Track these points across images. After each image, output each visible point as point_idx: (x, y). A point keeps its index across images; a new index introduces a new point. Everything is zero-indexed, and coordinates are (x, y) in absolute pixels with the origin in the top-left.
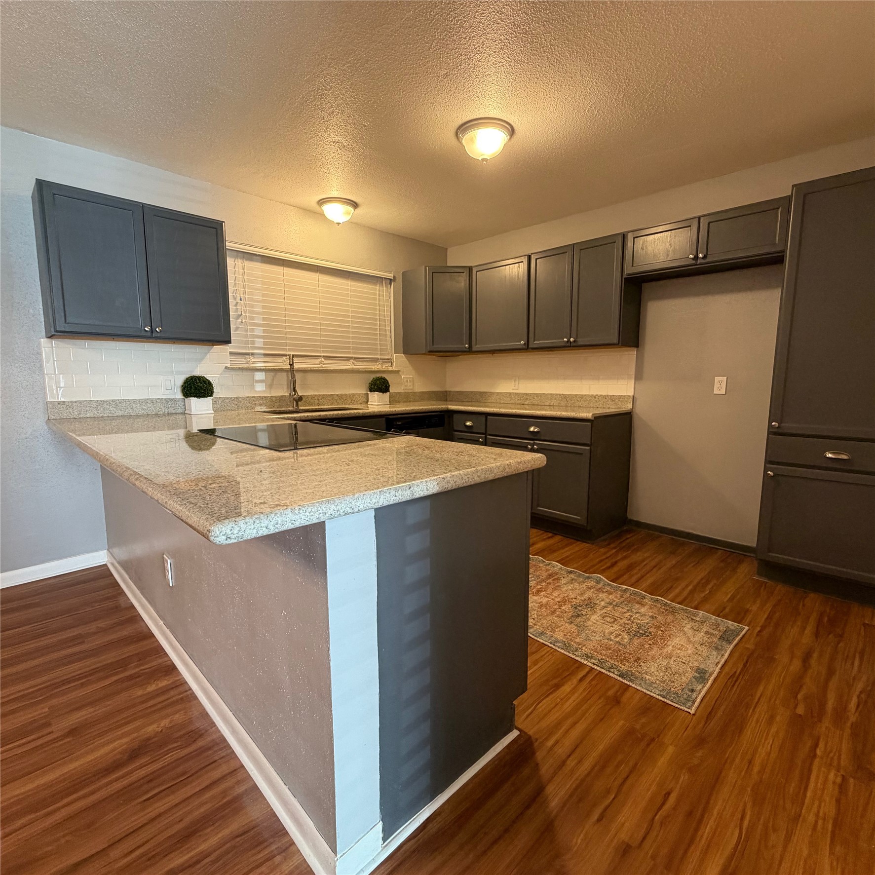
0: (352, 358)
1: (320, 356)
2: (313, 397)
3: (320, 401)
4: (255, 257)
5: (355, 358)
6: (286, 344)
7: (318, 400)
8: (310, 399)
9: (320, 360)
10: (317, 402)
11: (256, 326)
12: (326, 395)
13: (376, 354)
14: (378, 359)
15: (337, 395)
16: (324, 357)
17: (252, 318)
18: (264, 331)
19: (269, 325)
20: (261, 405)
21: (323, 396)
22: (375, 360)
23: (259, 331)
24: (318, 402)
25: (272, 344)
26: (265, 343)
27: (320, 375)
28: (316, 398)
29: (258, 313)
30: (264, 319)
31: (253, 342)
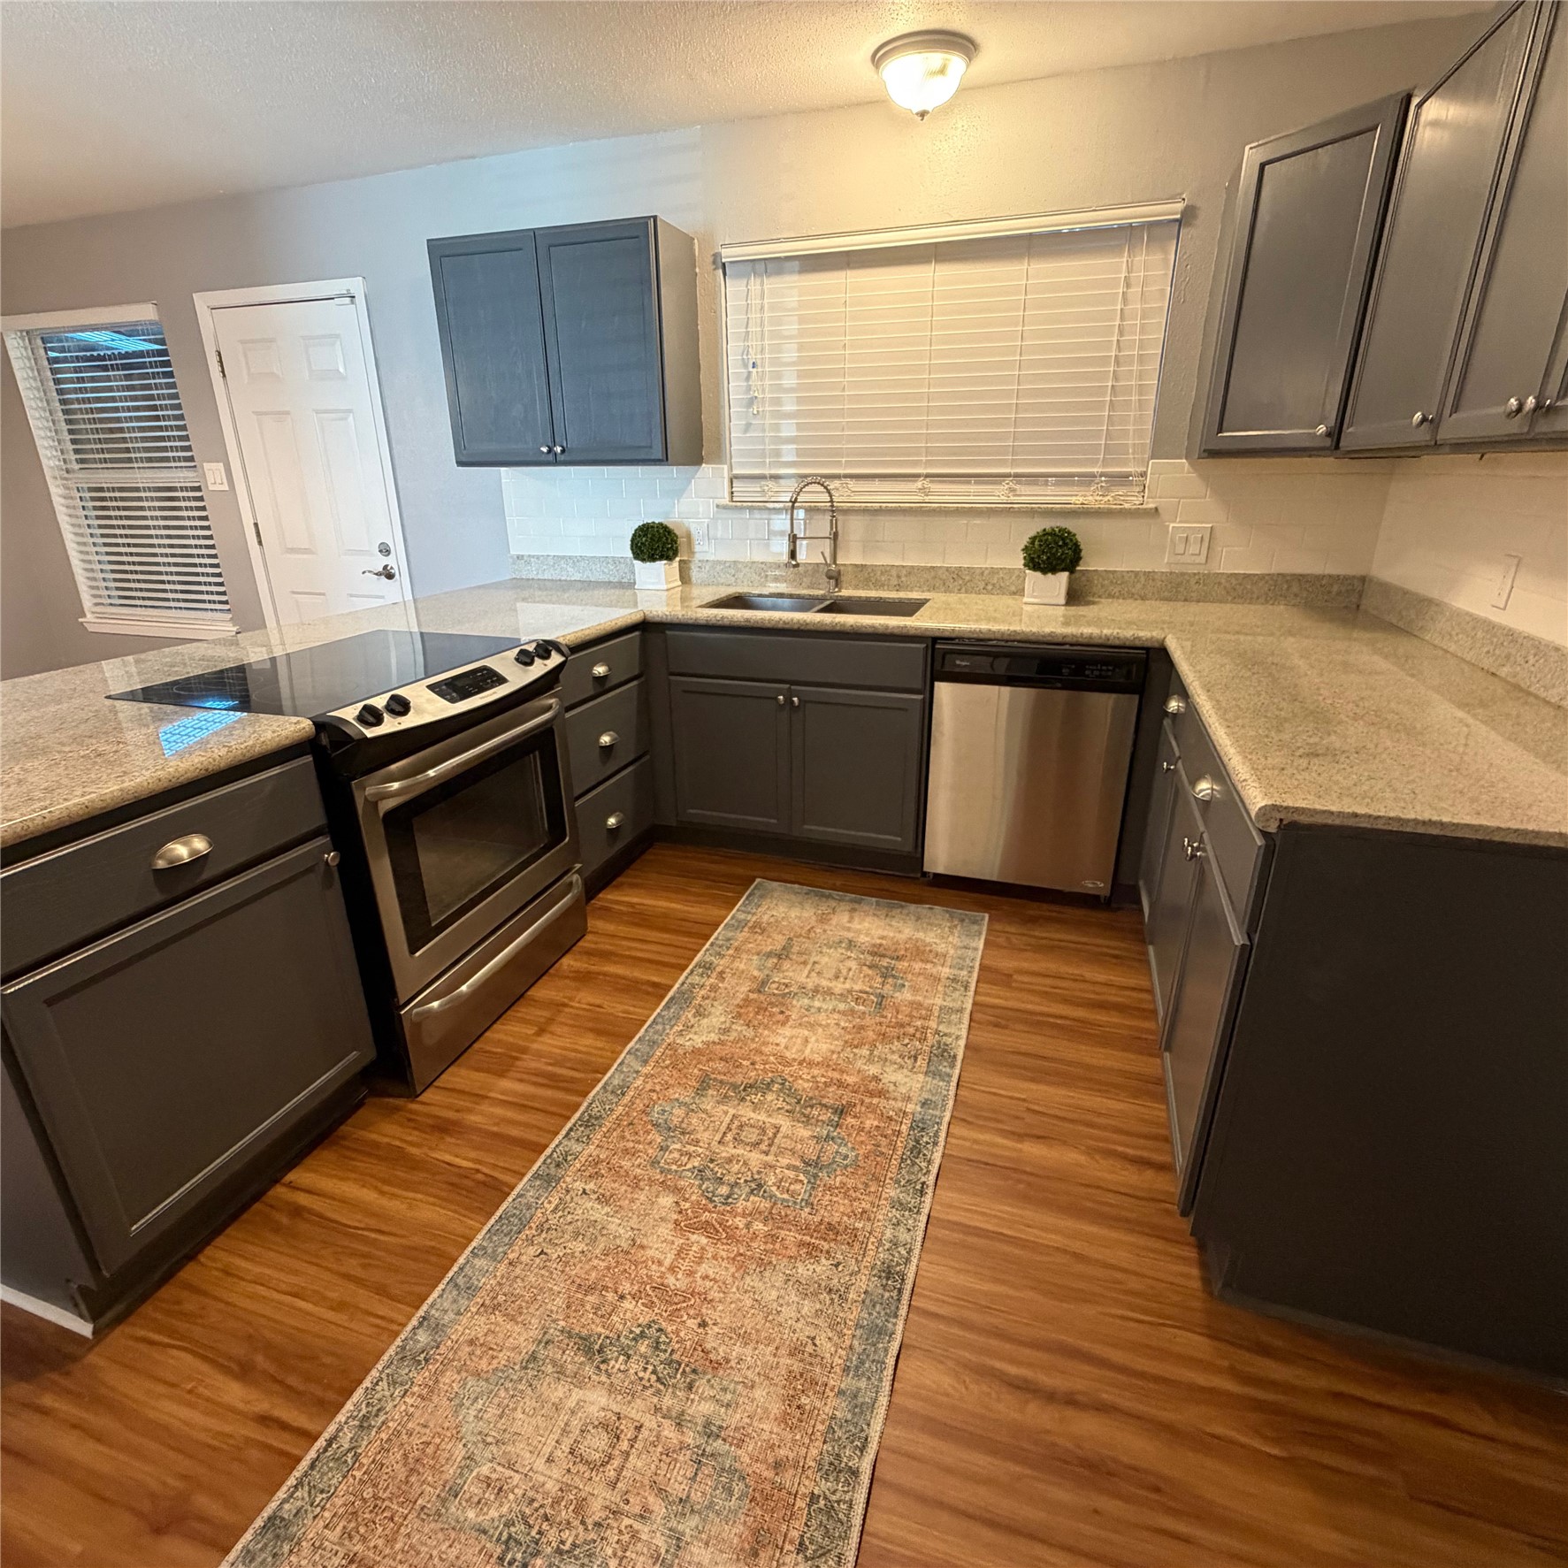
0: (1008, 475)
1: (918, 476)
2: (886, 570)
3: (903, 579)
4: (788, 264)
5: (1017, 475)
6: (838, 453)
7: (899, 577)
8: (879, 573)
9: (919, 484)
10: (894, 581)
11: (783, 419)
12: (919, 568)
13: (1094, 462)
14: (1093, 475)
15: (948, 569)
16: (927, 476)
17: (777, 401)
18: (799, 427)
19: (810, 413)
20: (776, 579)
21: (911, 571)
22: (1086, 480)
23: (789, 429)
24: (896, 583)
25: (815, 452)
26: (799, 453)
27: (910, 521)
28: (894, 573)
29: (791, 390)
30: (800, 400)
31: (777, 453)
